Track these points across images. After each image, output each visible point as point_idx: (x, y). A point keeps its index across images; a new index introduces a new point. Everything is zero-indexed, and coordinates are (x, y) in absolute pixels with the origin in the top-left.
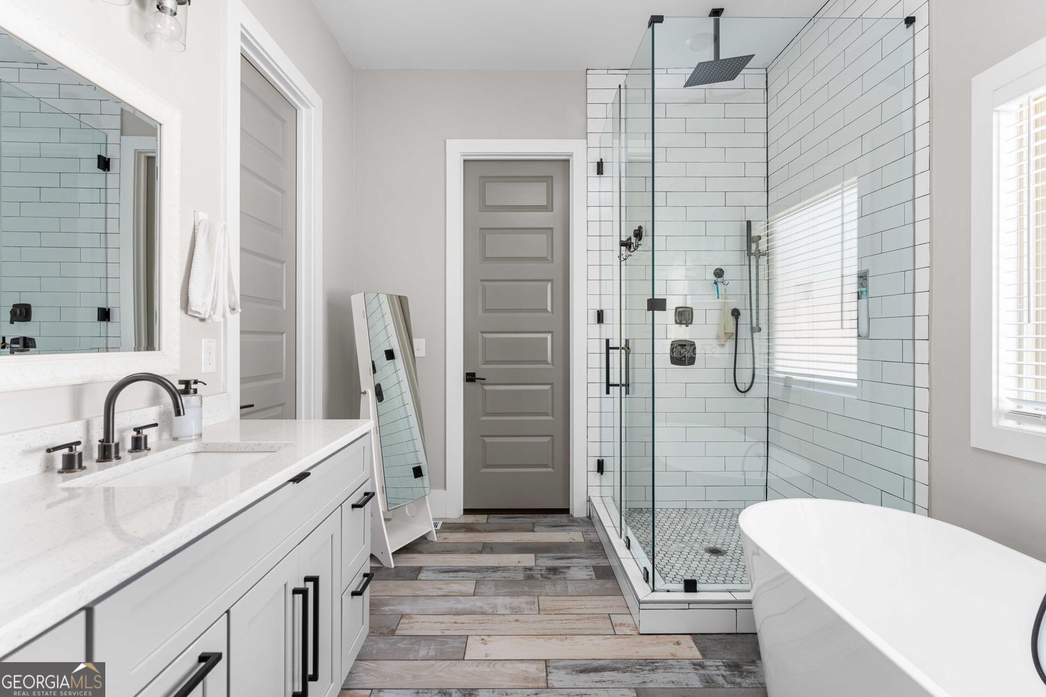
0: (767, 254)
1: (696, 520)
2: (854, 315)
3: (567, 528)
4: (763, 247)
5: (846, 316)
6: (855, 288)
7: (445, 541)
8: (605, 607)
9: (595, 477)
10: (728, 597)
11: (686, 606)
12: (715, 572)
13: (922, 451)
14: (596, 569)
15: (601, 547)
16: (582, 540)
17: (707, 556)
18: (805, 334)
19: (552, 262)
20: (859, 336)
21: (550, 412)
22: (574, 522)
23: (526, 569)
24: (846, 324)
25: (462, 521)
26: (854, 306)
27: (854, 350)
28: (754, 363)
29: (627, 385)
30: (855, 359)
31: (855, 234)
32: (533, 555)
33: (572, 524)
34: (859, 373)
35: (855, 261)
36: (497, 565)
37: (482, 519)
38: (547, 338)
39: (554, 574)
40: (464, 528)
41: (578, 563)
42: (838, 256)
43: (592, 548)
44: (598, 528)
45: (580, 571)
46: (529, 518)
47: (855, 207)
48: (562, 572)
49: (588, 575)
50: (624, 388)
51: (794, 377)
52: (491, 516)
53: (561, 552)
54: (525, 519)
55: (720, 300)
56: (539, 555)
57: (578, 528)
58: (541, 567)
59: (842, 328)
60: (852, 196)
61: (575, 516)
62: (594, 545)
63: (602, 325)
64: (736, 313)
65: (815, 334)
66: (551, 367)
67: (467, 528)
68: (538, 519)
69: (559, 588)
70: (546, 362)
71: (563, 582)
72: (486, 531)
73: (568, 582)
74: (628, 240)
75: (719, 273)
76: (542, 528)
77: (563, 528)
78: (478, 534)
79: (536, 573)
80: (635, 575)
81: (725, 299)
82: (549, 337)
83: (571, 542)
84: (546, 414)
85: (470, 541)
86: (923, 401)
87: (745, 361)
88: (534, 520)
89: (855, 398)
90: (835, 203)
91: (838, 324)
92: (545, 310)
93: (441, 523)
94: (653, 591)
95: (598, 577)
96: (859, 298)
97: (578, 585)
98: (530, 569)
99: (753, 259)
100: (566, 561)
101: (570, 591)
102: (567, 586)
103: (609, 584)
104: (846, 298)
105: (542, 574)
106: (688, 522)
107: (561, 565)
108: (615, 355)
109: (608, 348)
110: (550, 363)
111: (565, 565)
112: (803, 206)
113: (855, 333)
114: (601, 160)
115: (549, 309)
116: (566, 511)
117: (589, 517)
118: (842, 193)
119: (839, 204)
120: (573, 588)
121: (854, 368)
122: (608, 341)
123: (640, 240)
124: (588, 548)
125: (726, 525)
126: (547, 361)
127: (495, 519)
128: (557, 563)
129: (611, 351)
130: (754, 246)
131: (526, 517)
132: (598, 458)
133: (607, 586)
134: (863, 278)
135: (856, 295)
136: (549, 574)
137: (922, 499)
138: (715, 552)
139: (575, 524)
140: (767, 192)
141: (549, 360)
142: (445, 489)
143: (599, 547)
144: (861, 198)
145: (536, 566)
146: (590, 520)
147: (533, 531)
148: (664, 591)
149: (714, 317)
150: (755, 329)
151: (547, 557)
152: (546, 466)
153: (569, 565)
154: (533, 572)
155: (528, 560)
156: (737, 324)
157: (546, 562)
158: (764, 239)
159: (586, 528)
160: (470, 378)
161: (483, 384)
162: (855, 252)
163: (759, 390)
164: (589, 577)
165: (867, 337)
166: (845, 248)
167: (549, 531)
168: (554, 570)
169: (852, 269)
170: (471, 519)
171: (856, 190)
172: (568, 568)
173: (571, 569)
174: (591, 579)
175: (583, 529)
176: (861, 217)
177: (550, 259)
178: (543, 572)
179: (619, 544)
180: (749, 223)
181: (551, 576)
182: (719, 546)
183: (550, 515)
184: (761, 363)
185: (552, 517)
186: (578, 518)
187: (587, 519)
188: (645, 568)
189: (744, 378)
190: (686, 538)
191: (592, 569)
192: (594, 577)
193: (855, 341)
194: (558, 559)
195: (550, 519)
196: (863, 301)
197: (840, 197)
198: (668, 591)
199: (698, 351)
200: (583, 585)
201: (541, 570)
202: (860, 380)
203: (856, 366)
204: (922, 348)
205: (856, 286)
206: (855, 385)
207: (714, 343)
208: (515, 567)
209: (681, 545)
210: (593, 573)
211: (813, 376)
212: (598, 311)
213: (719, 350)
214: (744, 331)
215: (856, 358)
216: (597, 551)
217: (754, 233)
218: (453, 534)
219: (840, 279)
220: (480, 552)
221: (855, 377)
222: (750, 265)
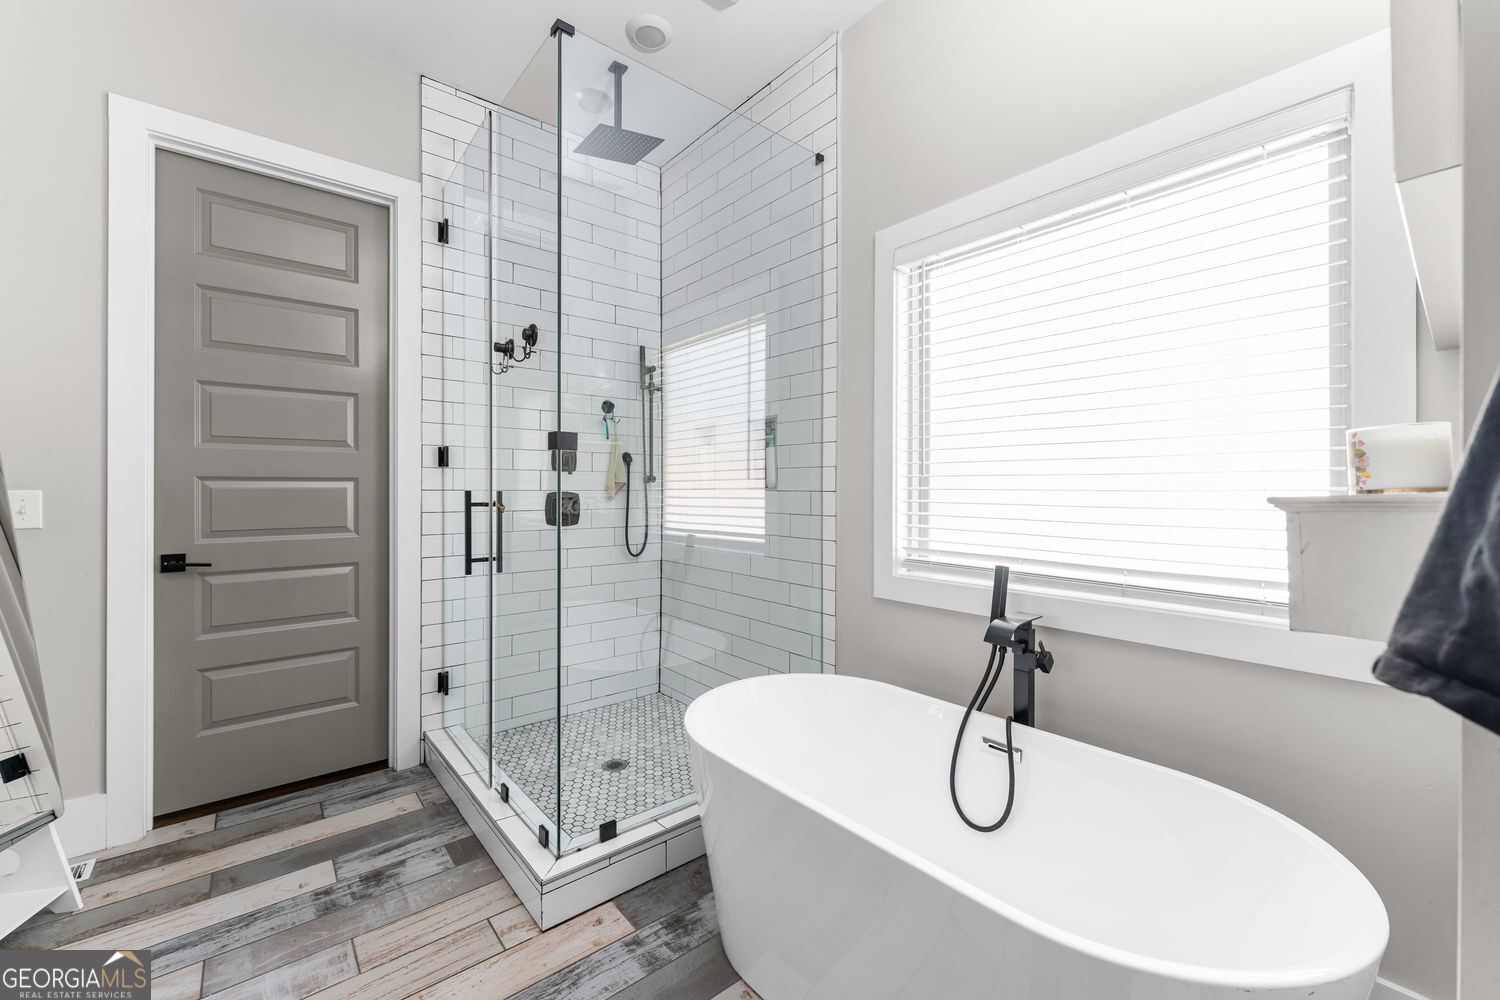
0: (660, 389)
1: (582, 729)
2: (762, 464)
3: (387, 793)
4: (656, 381)
5: (753, 465)
6: (762, 435)
7: (111, 900)
8: (479, 909)
9: (433, 702)
10: (654, 829)
11: (606, 863)
12: (622, 795)
13: (829, 608)
14: (451, 848)
15: (452, 809)
16: (419, 806)
17: (606, 774)
18: (705, 485)
19: (357, 364)
20: (767, 487)
21: (351, 610)
22: (399, 780)
23: (317, 894)
24: (753, 474)
25: (150, 843)
26: (761, 454)
27: (762, 503)
28: (647, 520)
29: (499, 559)
30: (762, 513)
31: (762, 375)
32: (331, 862)
33: (396, 784)
34: (766, 528)
35: (762, 406)
36: (250, 909)
37: (203, 825)
38: (345, 490)
39: (377, 885)
40: (158, 856)
41: (419, 849)
42: (744, 398)
43: (439, 814)
44: (445, 778)
45: (424, 861)
46: (309, 795)
47: (763, 346)
48: (390, 877)
49: (438, 865)
50: (495, 563)
51: (697, 535)
52: (224, 813)
53: (383, 840)
54: (302, 800)
55: (609, 442)
56: (341, 859)
57: (409, 788)
58: (348, 879)
59: (749, 479)
60: (759, 333)
61: (399, 768)
62: (441, 808)
63: (446, 470)
64: (627, 458)
65: (718, 484)
66: (354, 535)
67: (167, 855)
68: (329, 793)
69: (391, 906)
70: (344, 529)
71: (397, 893)
72: (215, 848)
73: (406, 889)
74: (507, 343)
75: (608, 407)
76: (340, 806)
77: (380, 795)
78: (195, 860)
79: (342, 896)
80: (524, 840)
81: (616, 441)
82: (350, 486)
83: (399, 816)
84: (345, 614)
85: (176, 880)
86: (830, 556)
87: (637, 517)
88: (321, 797)
89: (763, 554)
90: (738, 339)
91: (744, 474)
92: (344, 443)
93: (91, 864)
94: (558, 857)
95: (457, 862)
96: (767, 445)
97: (426, 888)
98: (327, 892)
99: (646, 392)
100: (396, 852)
101: (412, 904)
102: (406, 899)
103: (478, 867)
104: (753, 445)
105: (353, 894)
106: (574, 734)
107: (388, 863)
108: (479, 516)
109: (469, 504)
110: (352, 529)
111: (395, 860)
112: (705, 338)
113: (762, 484)
114: (447, 221)
115: (350, 441)
116: (382, 764)
117: (424, 764)
118: (749, 328)
119: (745, 341)
120: (418, 898)
121: (762, 523)
122: (468, 494)
123: (533, 345)
124: (431, 817)
125: (619, 725)
126: (345, 527)
127: (233, 819)
128: (380, 862)
129: (473, 508)
130: (647, 377)
131: (303, 796)
132: (440, 671)
133: (474, 871)
134: (770, 425)
135: (763, 443)
136: (368, 887)
137: (829, 657)
138: (615, 766)
139: (400, 782)
140: (661, 315)
141: (350, 524)
142: (104, 791)
143: (447, 811)
144: (769, 337)
145: (338, 881)
146: (428, 769)
147: (322, 817)
148: (574, 852)
149: (602, 462)
150: (650, 479)
151: (360, 857)
152: (344, 700)
153: (403, 857)
154: (332, 897)
155: (320, 875)
156: (629, 472)
157: (357, 866)
158: (658, 371)
159: (423, 783)
160: (171, 564)
161: (203, 574)
162: (762, 396)
163: (652, 552)
164: (442, 867)
165: (775, 488)
166: (752, 389)
167: (355, 809)
168: (376, 877)
169: (760, 414)
170: (173, 833)
171: (763, 327)
172: (402, 863)
173: (408, 863)
174: (447, 869)
175: (417, 787)
176: (769, 358)
177: (353, 360)
178: (355, 889)
179: (489, 799)
180: (642, 349)
181: (371, 890)
182: (617, 757)
183: (351, 780)
184: (653, 520)
185: (356, 782)
186: (405, 771)
187: (420, 769)
188: (542, 827)
189: (636, 538)
190: (575, 757)
191: (444, 851)
192: (451, 864)
193: (762, 493)
194: (380, 853)
195: (351, 787)
196: (771, 449)
197: (746, 332)
198: (579, 850)
199: (582, 507)
200: (433, 885)
201: (349, 886)
202: (768, 535)
203: (764, 520)
204: (829, 499)
205: (763, 432)
206: (763, 541)
207: (601, 494)
208: (294, 899)
209: (570, 770)
210: (448, 857)
211: (716, 533)
212: (440, 448)
213: (604, 504)
214: (637, 482)
215: (764, 511)
216: (448, 817)
217: (648, 364)
218: (130, 877)
219: (746, 424)
220: (207, 896)
221: (762, 532)
222: (643, 401)
